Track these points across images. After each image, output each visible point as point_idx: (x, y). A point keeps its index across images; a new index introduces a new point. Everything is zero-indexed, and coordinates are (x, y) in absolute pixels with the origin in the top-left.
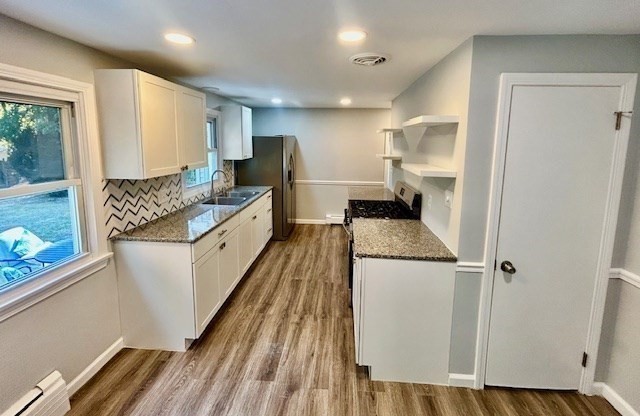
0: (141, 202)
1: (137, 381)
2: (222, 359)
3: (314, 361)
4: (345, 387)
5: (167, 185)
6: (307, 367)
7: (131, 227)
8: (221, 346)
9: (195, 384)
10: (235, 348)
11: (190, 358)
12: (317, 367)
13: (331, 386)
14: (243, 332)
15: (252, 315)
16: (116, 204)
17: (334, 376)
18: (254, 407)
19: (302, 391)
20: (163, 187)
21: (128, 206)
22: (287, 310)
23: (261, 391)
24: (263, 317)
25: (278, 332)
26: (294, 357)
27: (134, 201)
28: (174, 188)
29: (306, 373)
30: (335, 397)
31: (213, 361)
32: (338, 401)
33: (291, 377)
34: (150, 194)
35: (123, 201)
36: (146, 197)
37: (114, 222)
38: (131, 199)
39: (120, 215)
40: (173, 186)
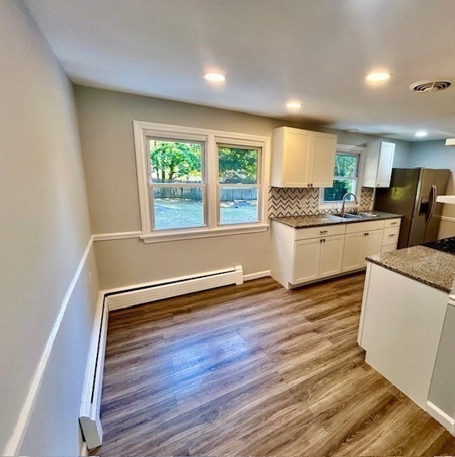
0: (289, 203)
1: (265, 288)
2: (299, 300)
3: (341, 331)
4: (344, 351)
5: (308, 197)
6: (334, 330)
7: (281, 215)
8: (304, 296)
9: (281, 301)
10: (309, 300)
11: (287, 293)
12: (340, 334)
13: (336, 345)
14: (319, 297)
15: (331, 293)
16: (275, 201)
17: (344, 343)
18: (293, 324)
19: (320, 335)
20: (304, 198)
21: (281, 203)
22: (355, 302)
23: (302, 322)
24: (337, 298)
25: (337, 308)
26: (332, 323)
27: (285, 202)
28: (312, 200)
29: (331, 331)
30: (333, 350)
31: (295, 299)
32: (332, 352)
33: (321, 327)
34: (295, 200)
35: (279, 201)
36: (293, 202)
37: (272, 210)
38: (283, 200)
39: (276, 207)
40: (311, 199)
